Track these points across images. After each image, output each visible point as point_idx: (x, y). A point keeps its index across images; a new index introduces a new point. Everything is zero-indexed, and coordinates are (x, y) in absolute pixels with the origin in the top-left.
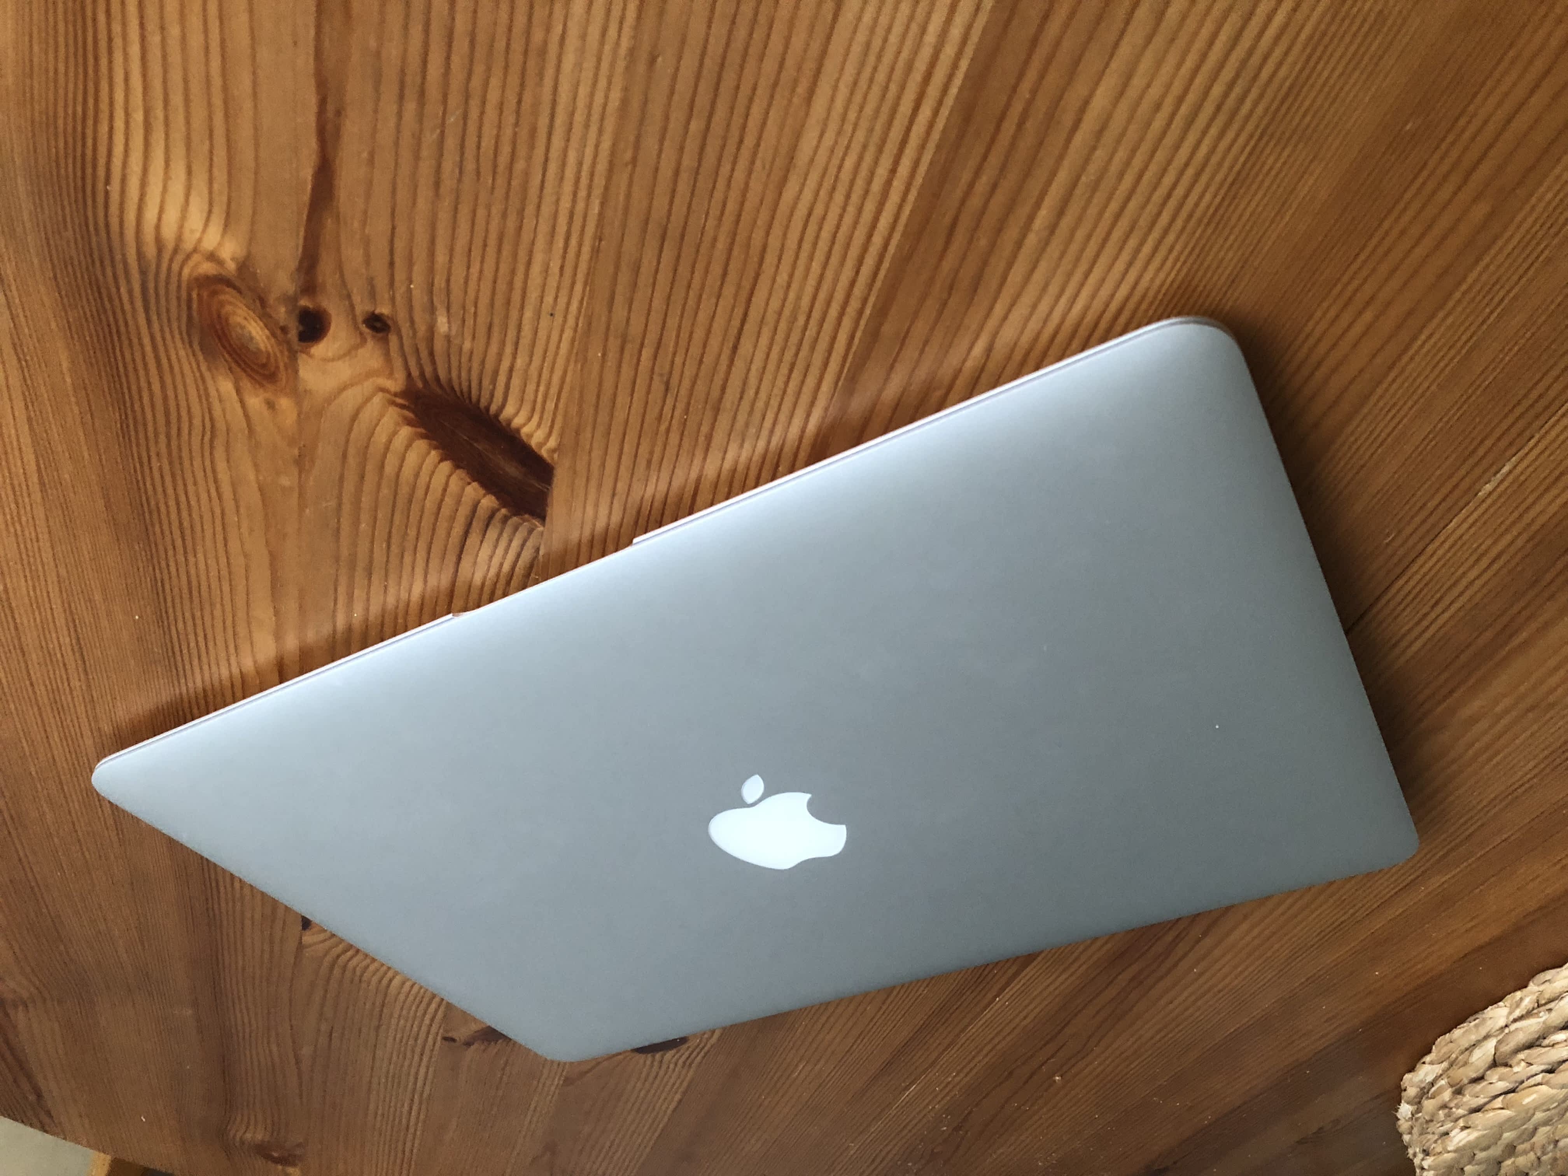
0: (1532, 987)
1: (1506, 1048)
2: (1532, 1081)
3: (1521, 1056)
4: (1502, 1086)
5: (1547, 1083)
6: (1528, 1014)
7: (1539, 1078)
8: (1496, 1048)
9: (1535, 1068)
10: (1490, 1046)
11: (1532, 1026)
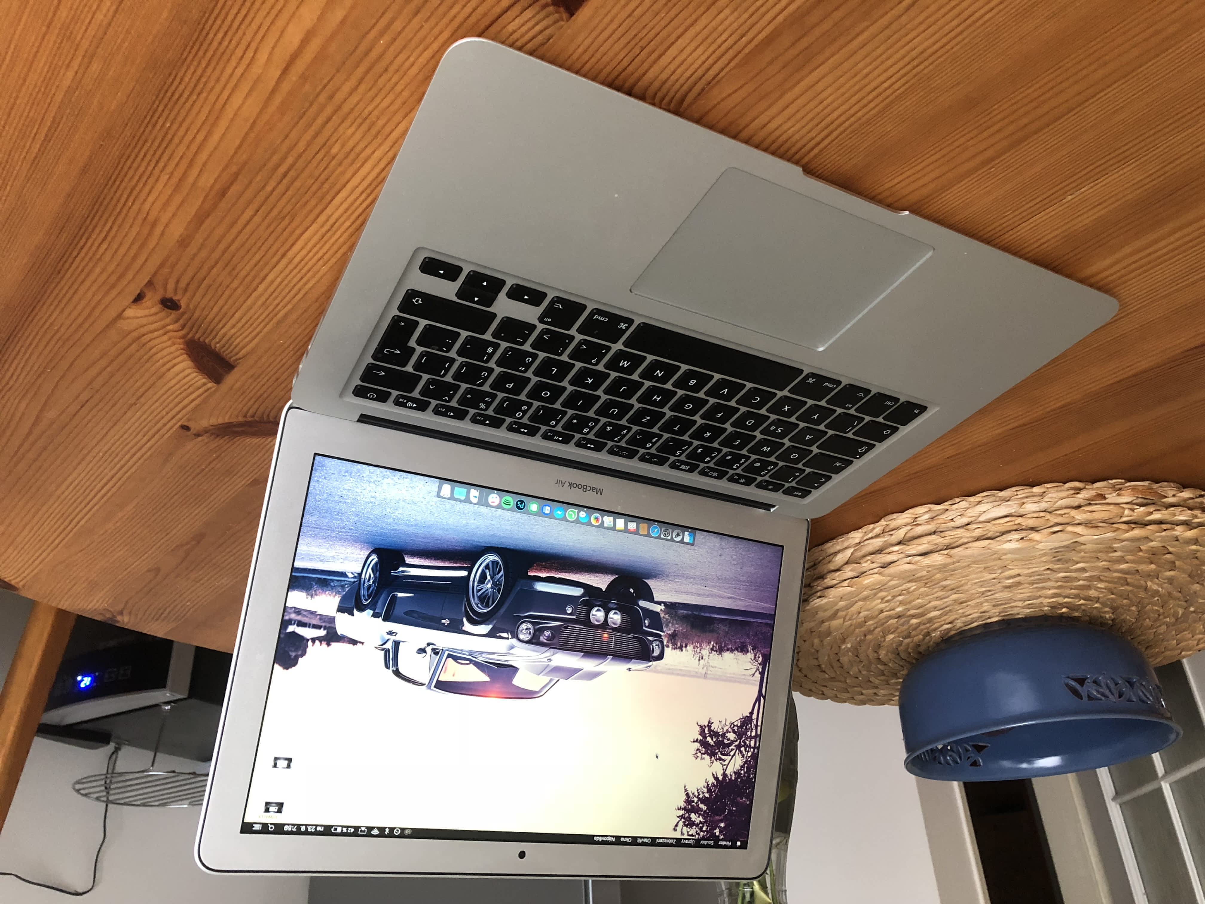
0: (883, 522)
1: (859, 554)
2: (871, 572)
3: (869, 558)
4: (850, 574)
5: (880, 573)
6: (877, 536)
7: (876, 570)
8: (852, 554)
9: (874, 565)
10: (849, 552)
11: (878, 543)
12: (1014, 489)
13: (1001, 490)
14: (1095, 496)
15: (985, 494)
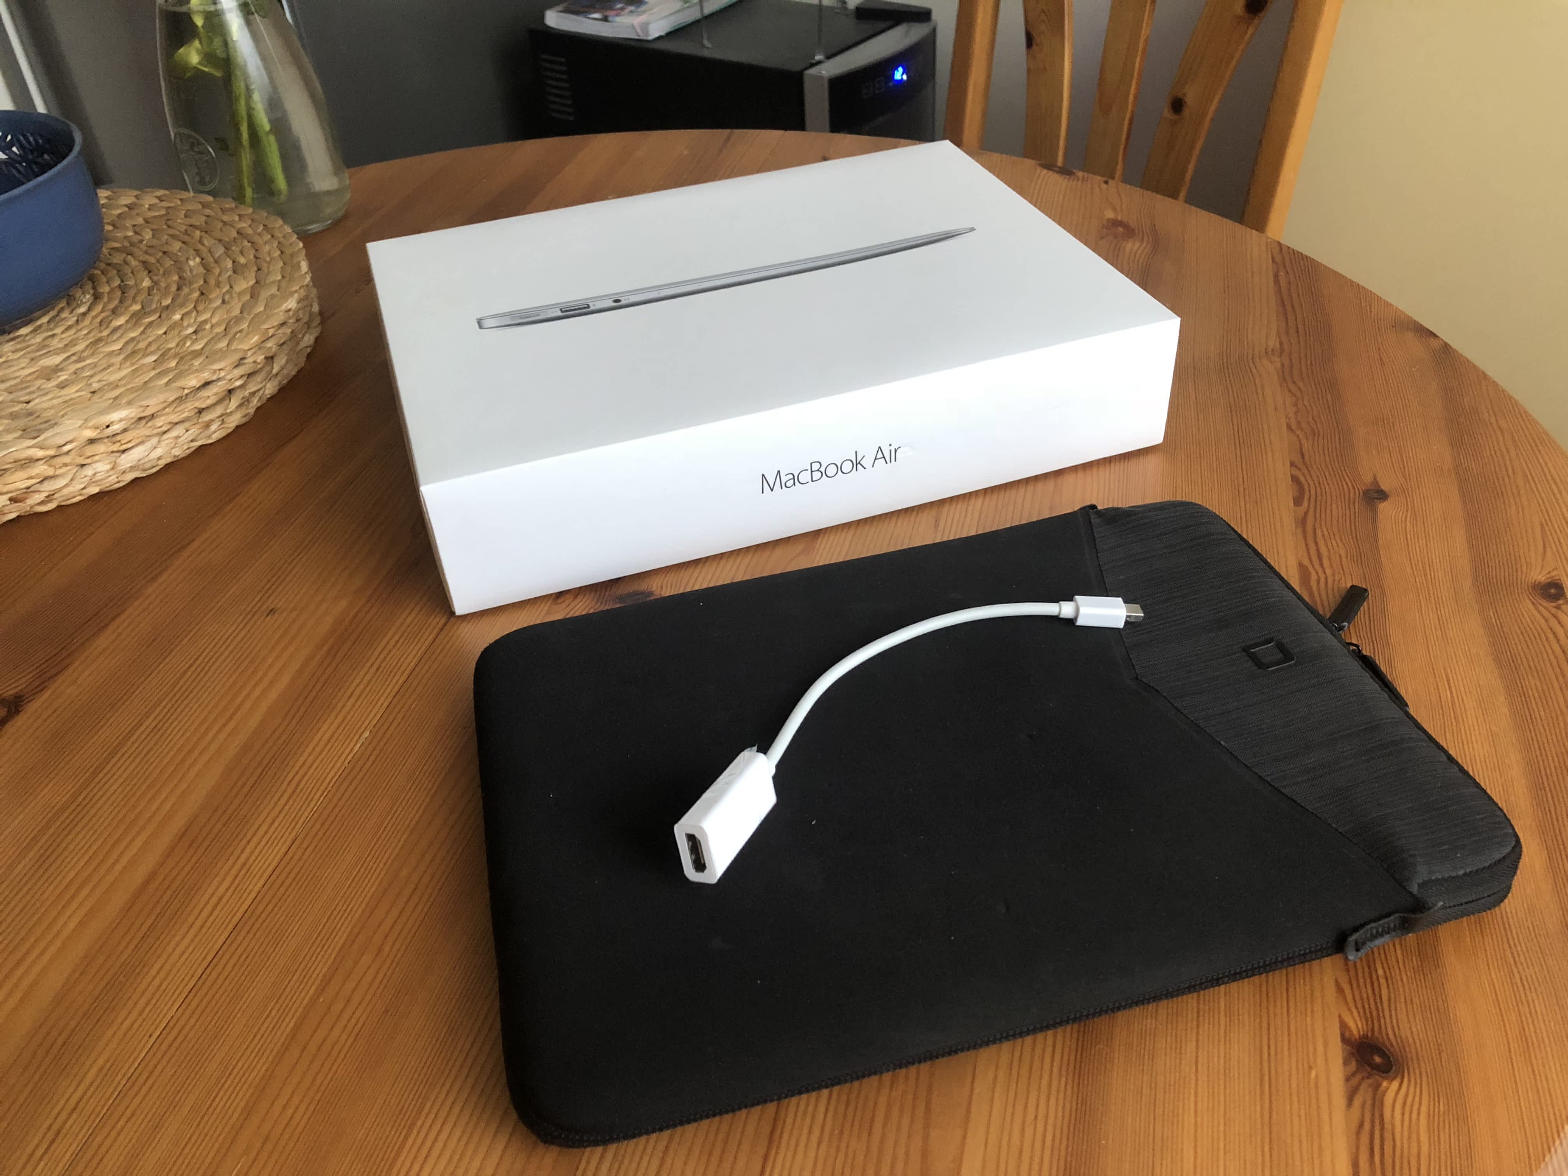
12: (122, 484)
13: (136, 479)
14: (26, 499)
15: (154, 470)
